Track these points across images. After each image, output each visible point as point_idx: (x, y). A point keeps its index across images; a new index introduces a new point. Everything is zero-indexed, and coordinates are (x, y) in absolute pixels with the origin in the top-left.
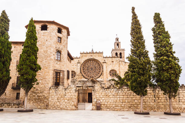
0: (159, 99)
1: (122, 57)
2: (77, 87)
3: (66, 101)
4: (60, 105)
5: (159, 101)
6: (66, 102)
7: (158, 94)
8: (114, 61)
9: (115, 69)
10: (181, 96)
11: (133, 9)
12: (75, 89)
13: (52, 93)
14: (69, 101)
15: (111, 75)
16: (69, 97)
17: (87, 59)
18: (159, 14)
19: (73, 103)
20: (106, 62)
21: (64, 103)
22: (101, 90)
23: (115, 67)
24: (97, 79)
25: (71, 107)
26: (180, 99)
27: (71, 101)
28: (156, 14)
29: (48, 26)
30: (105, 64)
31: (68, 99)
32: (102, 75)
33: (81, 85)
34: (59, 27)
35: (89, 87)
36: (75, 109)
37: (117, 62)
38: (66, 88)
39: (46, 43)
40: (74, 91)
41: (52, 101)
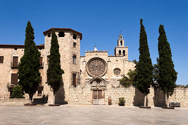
0: (159, 97)
1: (125, 55)
2: (92, 86)
3: (83, 97)
4: (78, 101)
5: (159, 98)
6: (83, 99)
7: (158, 92)
8: (118, 60)
9: (119, 68)
10: (177, 94)
11: (141, 20)
12: (91, 88)
13: (72, 91)
14: (86, 98)
15: (115, 73)
16: (86, 94)
17: (92, 58)
18: (163, 26)
19: (89, 99)
20: (111, 61)
21: (82, 99)
22: (112, 89)
23: (120, 66)
24: (102, 77)
25: (87, 102)
26: (176, 96)
27: (87, 98)
28: (160, 25)
29: (65, 33)
30: (110, 62)
31: (85, 96)
32: (106, 73)
33: (95, 85)
34: (74, 33)
35: (102, 86)
36: (91, 104)
37: (121, 61)
38: (83, 87)
39: (64, 49)
40: (90, 90)
41: (72, 97)
